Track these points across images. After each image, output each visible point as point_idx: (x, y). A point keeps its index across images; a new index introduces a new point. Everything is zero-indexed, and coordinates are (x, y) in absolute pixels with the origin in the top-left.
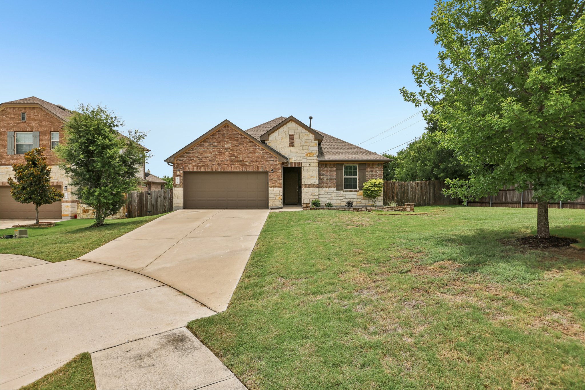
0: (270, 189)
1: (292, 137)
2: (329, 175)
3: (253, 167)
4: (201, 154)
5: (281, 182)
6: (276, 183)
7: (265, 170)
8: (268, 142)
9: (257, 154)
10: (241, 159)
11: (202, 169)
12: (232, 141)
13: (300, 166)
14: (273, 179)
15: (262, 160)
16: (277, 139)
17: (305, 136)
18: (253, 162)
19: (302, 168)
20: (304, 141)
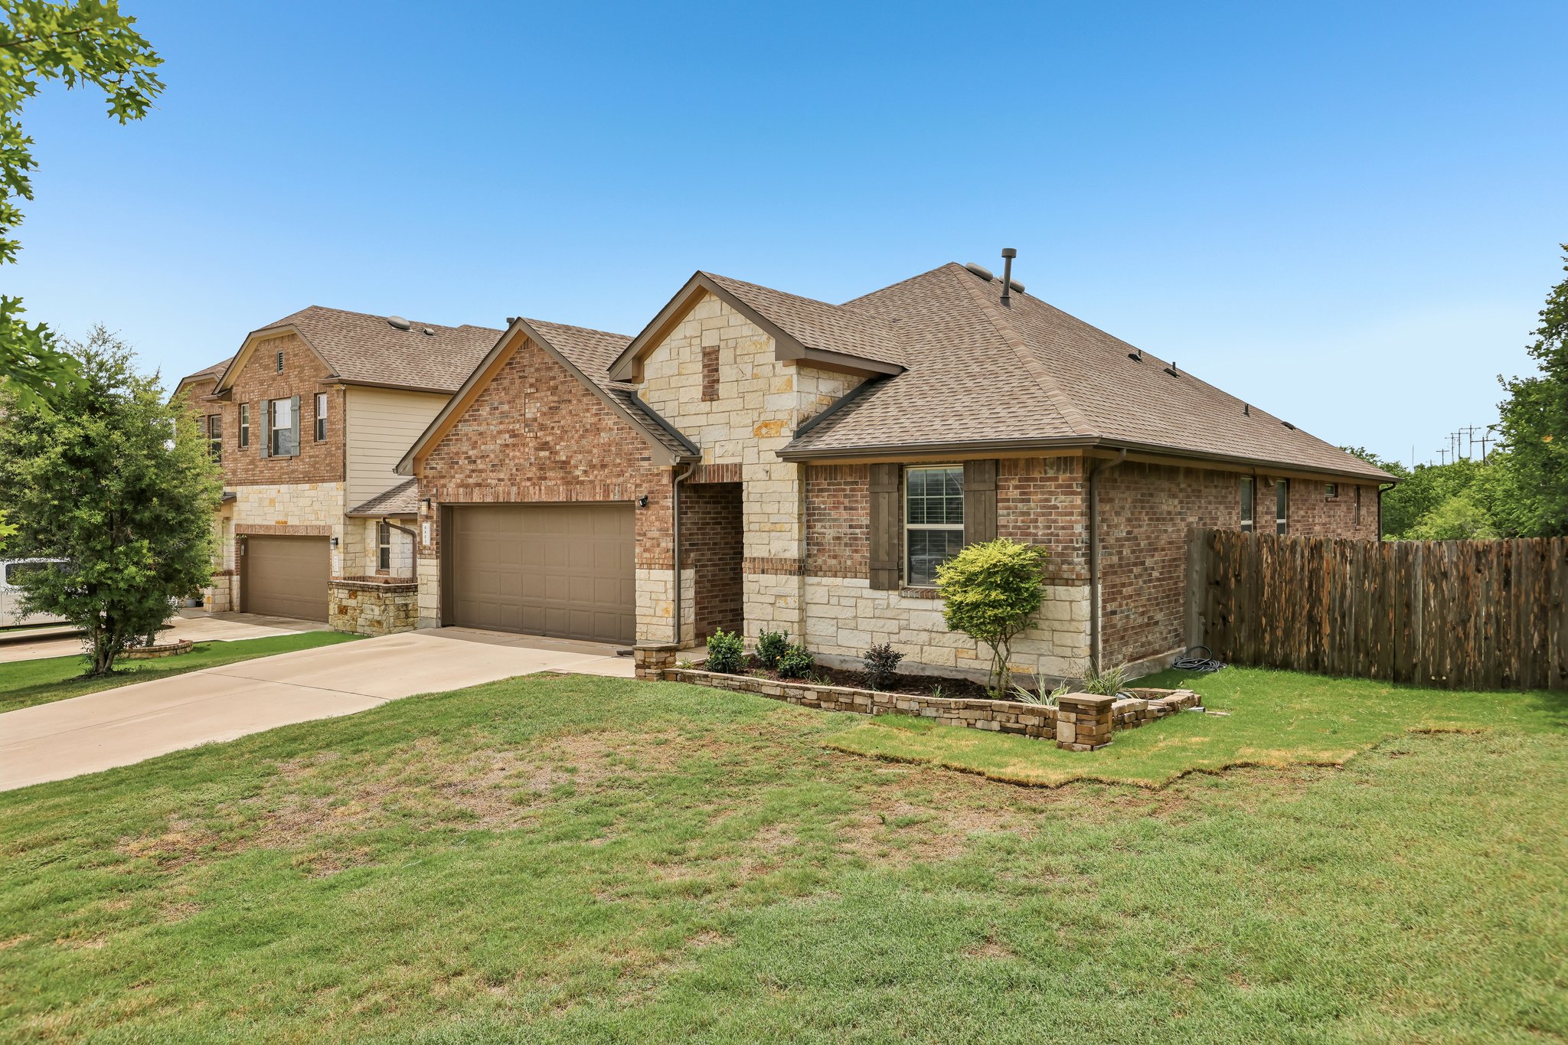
0: (640, 574)
1: (711, 359)
2: (845, 515)
3: (594, 488)
4: (474, 446)
5: (670, 545)
6: (657, 550)
7: (626, 498)
8: (641, 386)
9: (604, 437)
10: (564, 458)
11: (477, 498)
12: (543, 394)
13: (736, 479)
14: (649, 534)
15: (618, 461)
16: (667, 372)
17: (752, 349)
18: (593, 467)
19: (745, 485)
20: (748, 370)
